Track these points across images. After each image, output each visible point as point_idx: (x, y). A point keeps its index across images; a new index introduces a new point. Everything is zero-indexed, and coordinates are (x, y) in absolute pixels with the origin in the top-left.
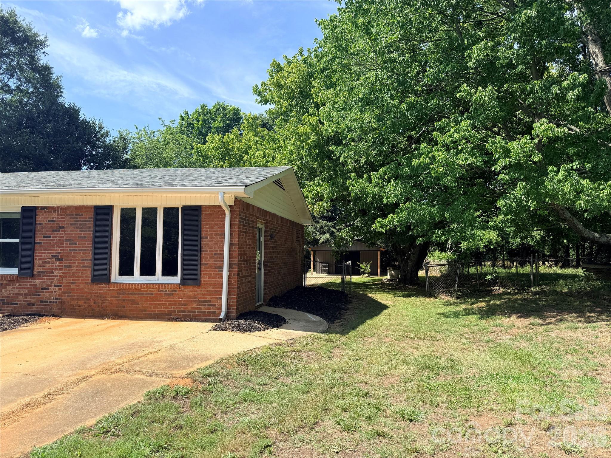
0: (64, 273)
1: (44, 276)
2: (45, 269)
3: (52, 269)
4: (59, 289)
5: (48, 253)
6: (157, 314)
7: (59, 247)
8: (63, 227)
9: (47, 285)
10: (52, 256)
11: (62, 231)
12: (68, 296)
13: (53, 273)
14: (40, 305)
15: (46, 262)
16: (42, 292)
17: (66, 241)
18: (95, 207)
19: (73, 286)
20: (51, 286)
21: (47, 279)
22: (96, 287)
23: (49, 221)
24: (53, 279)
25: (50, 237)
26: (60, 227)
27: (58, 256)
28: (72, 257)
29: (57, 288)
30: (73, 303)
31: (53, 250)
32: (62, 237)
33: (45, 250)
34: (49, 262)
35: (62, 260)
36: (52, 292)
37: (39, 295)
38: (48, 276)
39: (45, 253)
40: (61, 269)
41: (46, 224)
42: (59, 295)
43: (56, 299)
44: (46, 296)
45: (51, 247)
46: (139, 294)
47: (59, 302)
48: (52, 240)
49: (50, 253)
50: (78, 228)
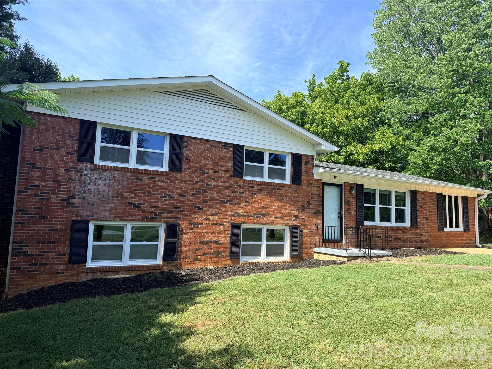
0: (428, 226)
1: (421, 227)
2: (421, 224)
3: (424, 224)
4: (427, 234)
5: (422, 216)
6: (458, 245)
7: (426, 212)
8: (427, 203)
9: (422, 232)
10: (424, 217)
11: (427, 204)
12: (430, 238)
13: (424, 226)
14: (420, 243)
15: (421, 220)
16: (421, 236)
17: (428, 209)
18: (437, 194)
19: (432, 233)
20: (424, 233)
21: (422, 229)
22: (439, 233)
23: (421, 199)
24: (424, 229)
25: (422, 207)
26: (426, 203)
27: (425, 217)
28: (431, 218)
29: (426, 234)
30: (432, 241)
31: (424, 214)
32: (427, 207)
33: (421, 214)
34: (423, 220)
35: (427, 219)
36: (424, 236)
37: (420, 238)
38: (423, 227)
39: (421, 215)
40: (427, 224)
41: (420, 200)
42: (427, 238)
43: (426, 239)
44: (422, 238)
45: (423, 212)
46: (452, 236)
47: (428, 241)
48: (423, 209)
49: (423, 216)
50: (431, 203)
